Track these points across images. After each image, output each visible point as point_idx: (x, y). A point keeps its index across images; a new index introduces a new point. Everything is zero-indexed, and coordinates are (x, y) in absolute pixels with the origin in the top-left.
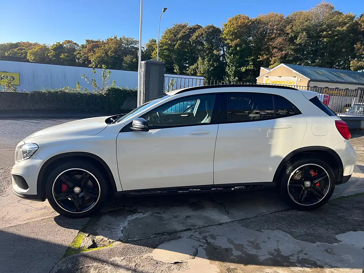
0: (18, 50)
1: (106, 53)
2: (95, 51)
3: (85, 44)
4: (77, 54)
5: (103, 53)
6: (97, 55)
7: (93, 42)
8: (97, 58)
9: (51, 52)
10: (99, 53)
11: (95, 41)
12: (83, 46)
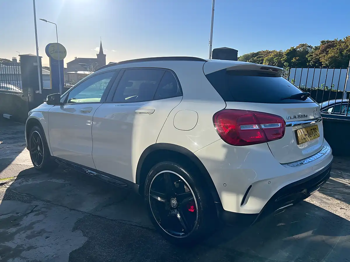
0: (257, 58)
1: (341, 53)
2: (328, 51)
3: (320, 45)
4: (308, 57)
5: (337, 53)
6: (330, 55)
7: (328, 42)
8: (329, 58)
9: (284, 57)
10: (332, 53)
11: (330, 41)
12: (316, 48)
